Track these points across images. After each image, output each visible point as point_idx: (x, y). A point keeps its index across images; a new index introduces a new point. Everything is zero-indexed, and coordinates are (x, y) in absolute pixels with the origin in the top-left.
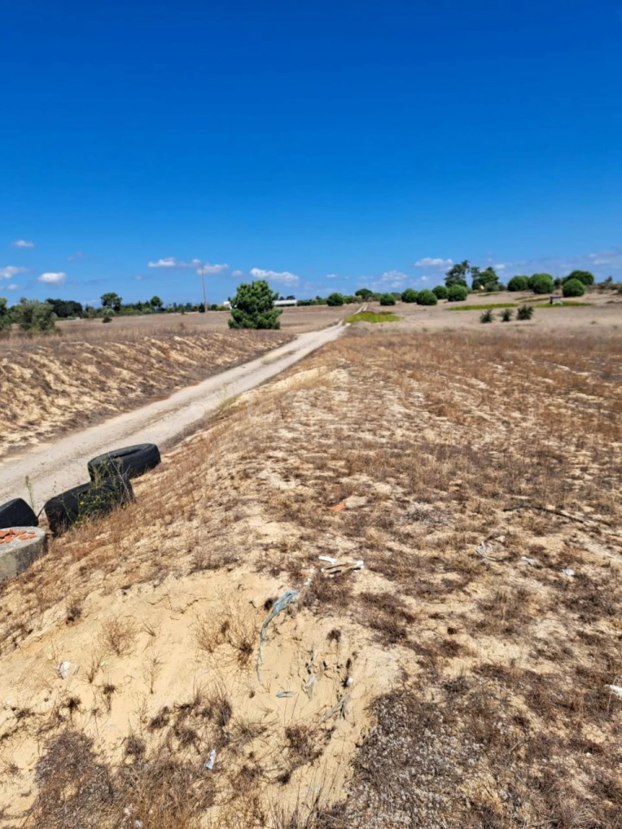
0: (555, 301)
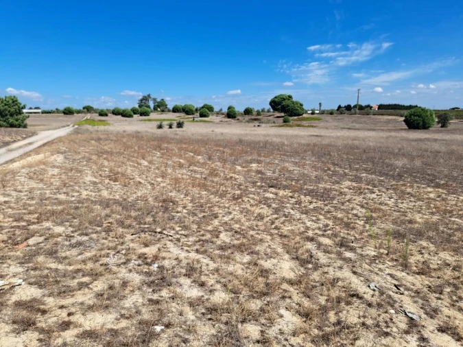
0: (196, 119)
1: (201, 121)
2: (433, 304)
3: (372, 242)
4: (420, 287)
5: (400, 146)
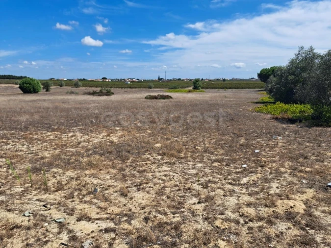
2: (70, 207)
3: (18, 181)
4: (60, 199)
5: (20, 106)
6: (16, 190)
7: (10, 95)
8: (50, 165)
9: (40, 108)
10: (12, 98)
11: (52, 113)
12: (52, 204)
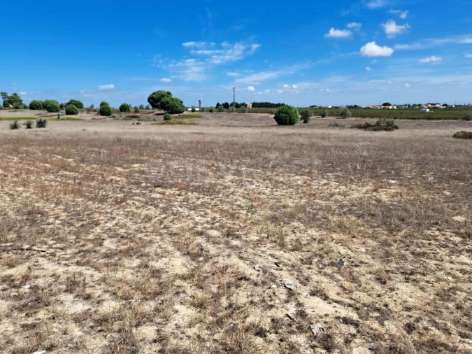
0: (61, 117)
1: (68, 119)
2: (305, 274)
3: (255, 228)
4: (295, 261)
5: (272, 141)
6: (251, 238)
7: (263, 127)
8: (292, 217)
9: (293, 144)
10: (266, 130)
11: (305, 152)
12: (285, 265)
